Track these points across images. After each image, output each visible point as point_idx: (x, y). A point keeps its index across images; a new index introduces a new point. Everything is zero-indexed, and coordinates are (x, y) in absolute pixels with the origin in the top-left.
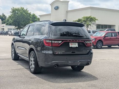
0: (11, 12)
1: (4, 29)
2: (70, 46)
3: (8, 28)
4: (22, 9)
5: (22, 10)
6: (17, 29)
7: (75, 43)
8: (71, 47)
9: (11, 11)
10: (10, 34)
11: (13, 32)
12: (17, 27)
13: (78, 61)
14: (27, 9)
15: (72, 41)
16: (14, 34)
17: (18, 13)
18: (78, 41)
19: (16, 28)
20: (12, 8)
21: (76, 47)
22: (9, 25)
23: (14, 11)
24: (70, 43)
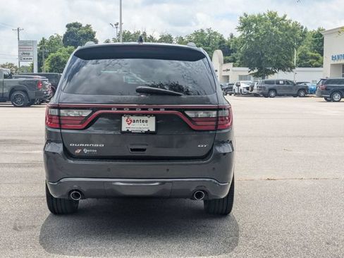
0: (239, 28)
1: (227, 77)
2: (125, 127)
3: (240, 76)
4: (272, 16)
5: (272, 18)
6: (256, 75)
7: (145, 118)
8: (128, 132)
9: (239, 25)
10: (236, 91)
11: (243, 85)
12: (256, 71)
13: (155, 182)
14: (285, 16)
15: (138, 111)
16: (245, 90)
17: (257, 30)
18: (154, 109)
19: (252, 72)
20: (241, 18)
21: (148, 133)
22: (239, 66)
23: (246, 24)
24: (124, 119)
